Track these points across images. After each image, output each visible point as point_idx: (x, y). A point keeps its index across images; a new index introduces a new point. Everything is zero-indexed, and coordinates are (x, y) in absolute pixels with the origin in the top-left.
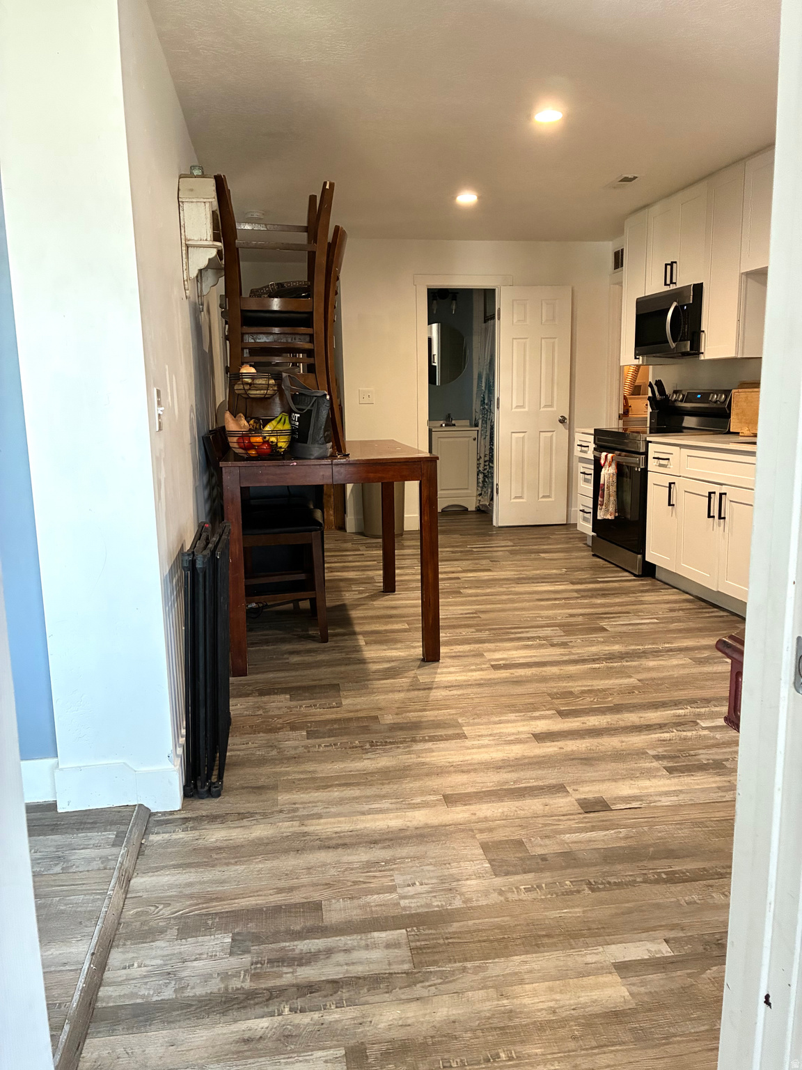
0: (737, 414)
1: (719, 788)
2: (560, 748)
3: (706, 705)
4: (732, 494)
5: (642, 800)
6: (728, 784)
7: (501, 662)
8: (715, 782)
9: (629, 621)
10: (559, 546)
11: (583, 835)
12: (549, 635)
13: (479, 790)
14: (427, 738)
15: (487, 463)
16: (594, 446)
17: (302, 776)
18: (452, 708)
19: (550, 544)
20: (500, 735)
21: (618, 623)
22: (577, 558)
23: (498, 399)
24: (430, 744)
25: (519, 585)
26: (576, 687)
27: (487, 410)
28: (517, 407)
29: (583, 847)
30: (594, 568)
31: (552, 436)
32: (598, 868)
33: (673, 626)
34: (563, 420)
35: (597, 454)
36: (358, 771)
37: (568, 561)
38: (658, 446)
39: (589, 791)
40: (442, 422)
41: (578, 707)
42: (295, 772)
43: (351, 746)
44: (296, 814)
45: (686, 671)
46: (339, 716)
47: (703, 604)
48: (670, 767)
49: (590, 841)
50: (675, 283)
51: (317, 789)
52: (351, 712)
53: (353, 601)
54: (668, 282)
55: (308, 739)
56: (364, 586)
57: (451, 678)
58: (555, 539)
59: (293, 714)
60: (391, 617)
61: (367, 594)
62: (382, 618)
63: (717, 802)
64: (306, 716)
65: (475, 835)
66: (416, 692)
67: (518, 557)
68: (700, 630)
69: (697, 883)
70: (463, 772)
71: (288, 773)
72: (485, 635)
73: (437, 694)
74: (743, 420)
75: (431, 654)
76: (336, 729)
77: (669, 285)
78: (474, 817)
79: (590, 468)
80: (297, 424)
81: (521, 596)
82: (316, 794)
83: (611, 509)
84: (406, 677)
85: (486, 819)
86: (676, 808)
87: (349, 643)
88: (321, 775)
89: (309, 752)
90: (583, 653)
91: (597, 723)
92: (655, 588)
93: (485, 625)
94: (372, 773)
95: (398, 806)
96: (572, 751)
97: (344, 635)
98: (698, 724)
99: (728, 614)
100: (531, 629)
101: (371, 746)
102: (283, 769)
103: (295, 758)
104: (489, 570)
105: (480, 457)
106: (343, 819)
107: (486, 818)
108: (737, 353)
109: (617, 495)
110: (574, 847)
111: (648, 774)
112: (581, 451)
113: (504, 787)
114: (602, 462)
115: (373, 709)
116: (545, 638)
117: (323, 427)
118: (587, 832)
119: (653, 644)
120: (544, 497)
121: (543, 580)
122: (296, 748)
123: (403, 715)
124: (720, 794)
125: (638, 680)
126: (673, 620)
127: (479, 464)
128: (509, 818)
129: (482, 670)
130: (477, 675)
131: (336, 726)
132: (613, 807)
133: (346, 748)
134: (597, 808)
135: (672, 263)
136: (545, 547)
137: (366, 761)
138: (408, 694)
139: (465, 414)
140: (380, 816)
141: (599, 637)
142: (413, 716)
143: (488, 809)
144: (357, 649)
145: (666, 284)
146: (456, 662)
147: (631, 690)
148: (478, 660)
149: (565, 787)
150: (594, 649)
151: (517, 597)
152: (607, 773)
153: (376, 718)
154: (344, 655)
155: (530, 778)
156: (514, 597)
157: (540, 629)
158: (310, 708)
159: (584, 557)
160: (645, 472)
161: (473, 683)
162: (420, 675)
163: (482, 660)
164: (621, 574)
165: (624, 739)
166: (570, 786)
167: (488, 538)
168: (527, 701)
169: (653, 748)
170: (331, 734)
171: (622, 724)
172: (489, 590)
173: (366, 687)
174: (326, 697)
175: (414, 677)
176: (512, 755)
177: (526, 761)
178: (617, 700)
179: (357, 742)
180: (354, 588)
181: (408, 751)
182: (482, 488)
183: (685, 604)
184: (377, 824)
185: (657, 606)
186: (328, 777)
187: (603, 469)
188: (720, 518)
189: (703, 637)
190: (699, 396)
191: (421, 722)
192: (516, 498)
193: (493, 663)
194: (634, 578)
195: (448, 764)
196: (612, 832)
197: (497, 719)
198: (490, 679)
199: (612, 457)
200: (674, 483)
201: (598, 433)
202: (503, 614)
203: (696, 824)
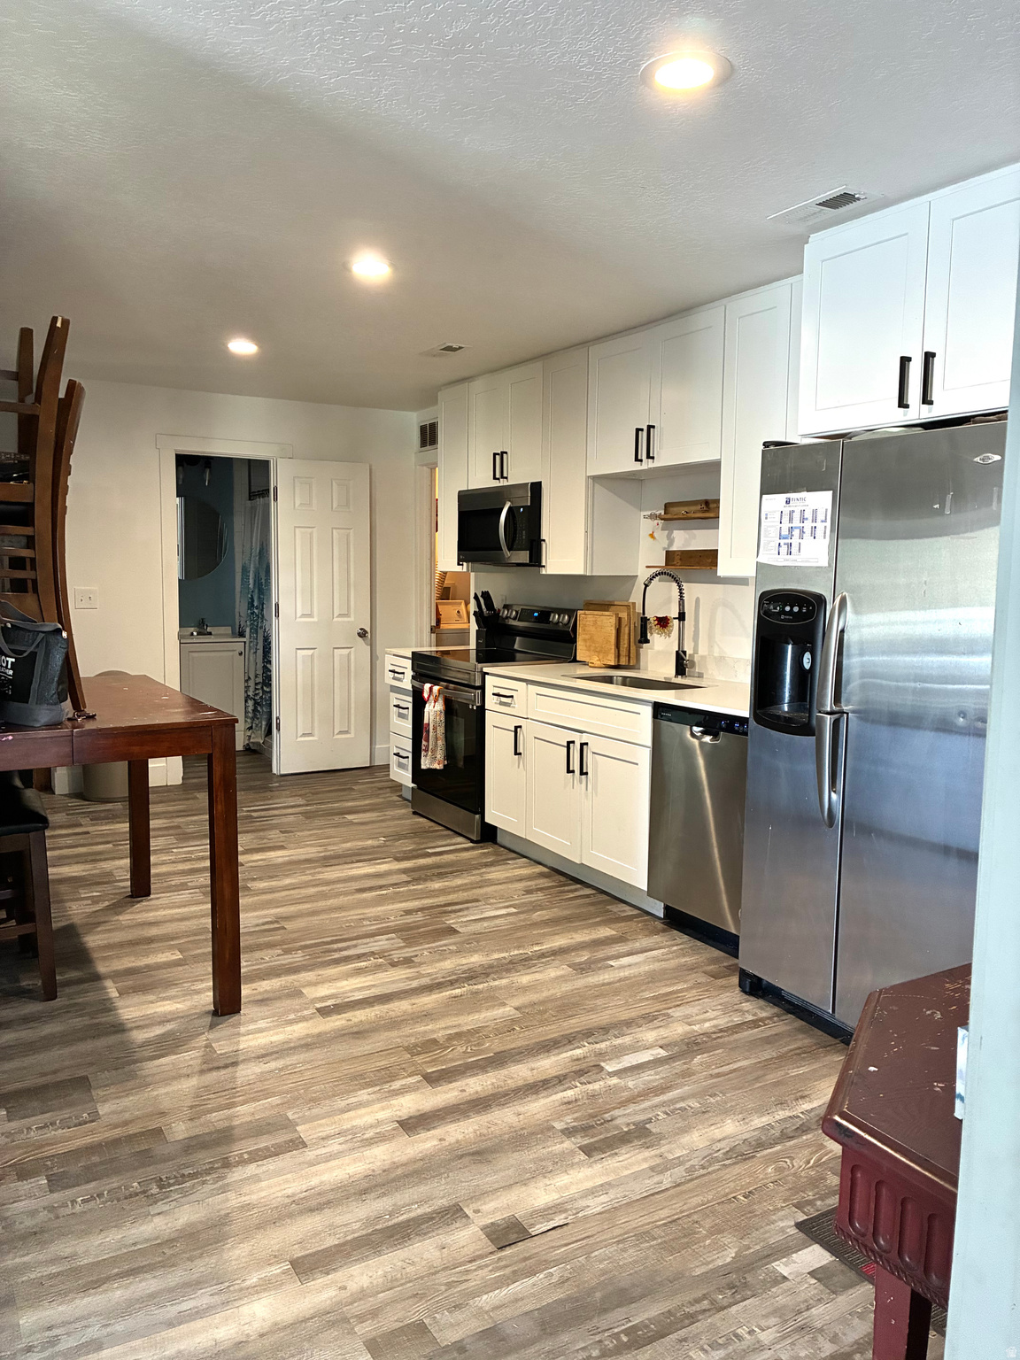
0: (585, 640)
1: (652, 1169)
2: (440, 1140)
3: (605, 1037)
4: (595, 744)
5: (566, 1211)
6: (658, 1161)
7: (329, 1003)
8: (645, 1160)
9: (482, 913)
10: (367, 802)
11: (505, 1291)
12: (386, 947)
13: (342, 1241)
14: (246, 1156)
15: (259, 687)
16: (412, 673)
17: (54, 1269)
18: (274, 1094)
19: (354, 800)
20: (353, 1131)
21: (468, 919)
22: (393, 819)
23: (277, 605)
24: (253, 1166)
25: (328, 869)
26: (438, 1029)
27: (258, 616)
28: (303, 615)
29: (508, 1312)
30: (416, 833)
31: (349, 654)
32: (537, 1347)
33: (537, 916)
34: (363, 634)
35: (417, 684)
36: (147, 1240)
37: (384, 824)
38: (497, 679)
39: (494, 1210)
40: (193, 629)
41: (449, 1065)
42: (40, 1263)
43: (127, 1193)
44: (57, 1349)
45: (566, 987)
46: (97, 1138)
47: (562, 878)
48: (586, 1146)
49: (517, 1300)
50: (506, 478)
51: (86, 1289)
52: (116, 1126)
53: (85, 918)
54: (498, 476)
55: (51, 1191)
56: (99, 888)
57: (262, 1040)
58: (360, 791)
59: (18, 1147)
60: (150, 940)
61: (107, 903)
62: (137, 944)
63: (657, 1193)
64: (42, 1146)
65: (353, 1329)
66: (215, 1074)
67: (317, 822)
68: (568, 919)
69: (667, 1339)
70: (312, 1210)
71: (26, 1267)
72: (298, 957)
73: (247, 1072)
74: (592, 648)
75: (227, 1003)
76: (95, 1165)
77: (498, 479)
78: (344, 1294)
79: (408, 701)
80: (11, 672)
81: (334, 886)
82: (86, 1300)
83: (438, 757)
84: (194, 1048)
85: (362, 1294)
86: (610, 1213)
87: (91, 997)
88: (86, 1261)
89: (58, 1217)
90: (436, 973)
91: (479, 1089)
92: (500, 858)
93: (294, 940)
94: (170, 1242)
95: (223, 1297)
96: (457, 1141)
97: (80, 981)
98: (602, 1069)
99: (594, 892)
100: (360, 941)
101: (161, 1187)
102: (17, 1260)
103: (35, 1233)
104: (282, 848)
105: (249, 678)
106: (139, 1342)
107: (362, 1290)
108: (586, 569)
109: (446, 737)
110: (499, 1316)
111: (561, 1163)
112: (394, 678)
113: (378, 1227)
114: (426, 695)
115: (150, 1115)
116: (381, 954)
117: (56, 679)
118: (508, 1285)
119: (518, 947)
120: (341, 732)
121: (358, 858)
122: (33, 1213)
123: (202, 1120)
124: (656, 1179)
125: (516, 1009)
126: (536, 907)
127: (247, 688)
128: (396, 1284)
129: (304, 1019)
130: (299, 1030)
131: (96, 1159)
132: (533, 1231)
133: (118, 1200)
134: (513, 1237)
135: (503, 453)
136: (350, 804)
137: (157, 1220)
138: (203, 1077)
139: (225, 618)
140: (199, 1324)
141: (450, 944)
142: (216, 1119)
143: (362, 1274)
144: (107, 1007)
145: (495, 478)
146: (264, 1010)
147: (509, 1027)
148: (296, 1003)
149: (462, 1209)
150: (448, 964)
151: (328, 888)
152: (510, 1172)
153: (159, 1132)
154: (86, 1021)
155: (411, 1201)
156: (324, 888)
157: (372, 939)
158: (46, 1130)
159: (402, 817)
160: (482, 709)
161: (297, 1044)
162: (218, 1040)
163: (301, 1001)
164: (454, 841)
165: (521, 1109)
166: (468, 1206)
167: (268, 794)
168: (378, 1064)
169: (559, 1117)
170: (90, 1175)
171: (511, 1084)
172: (287, 881)
173: (132, 1076)
174: (71, 1105)
175: (206, 1047)
176: (377, 1165)
177: (399, 1171)
178: (493, 1046)
179: (135, 1184)
180: (84, 893)
181: (221, 1187)
182: (253, 719)
183: (541, 881)
184: (197, 1340)
185: (511, 886)
186: (99, 1262)
187: (427, 705)
188: (582, 773)
189: (576, 930)
190: (536, 614)
191: (231, 1128)
192: (304, 735)
193: (318, 1006)
194: (471, 845)
195: (287, 1201)
196: (542, 1276)
197: (341, 1104)
198: (319, 1035)
199: (439, 690)
200: (520, 727)
201: (417, 658)
202: (315, 920)
203: (643, 1236)
